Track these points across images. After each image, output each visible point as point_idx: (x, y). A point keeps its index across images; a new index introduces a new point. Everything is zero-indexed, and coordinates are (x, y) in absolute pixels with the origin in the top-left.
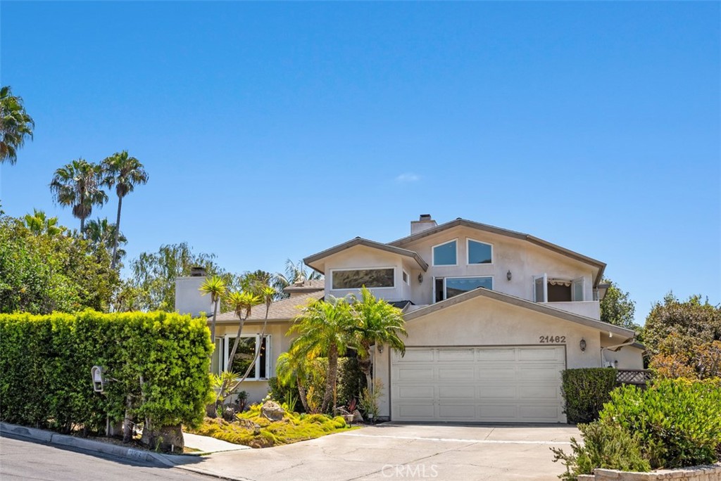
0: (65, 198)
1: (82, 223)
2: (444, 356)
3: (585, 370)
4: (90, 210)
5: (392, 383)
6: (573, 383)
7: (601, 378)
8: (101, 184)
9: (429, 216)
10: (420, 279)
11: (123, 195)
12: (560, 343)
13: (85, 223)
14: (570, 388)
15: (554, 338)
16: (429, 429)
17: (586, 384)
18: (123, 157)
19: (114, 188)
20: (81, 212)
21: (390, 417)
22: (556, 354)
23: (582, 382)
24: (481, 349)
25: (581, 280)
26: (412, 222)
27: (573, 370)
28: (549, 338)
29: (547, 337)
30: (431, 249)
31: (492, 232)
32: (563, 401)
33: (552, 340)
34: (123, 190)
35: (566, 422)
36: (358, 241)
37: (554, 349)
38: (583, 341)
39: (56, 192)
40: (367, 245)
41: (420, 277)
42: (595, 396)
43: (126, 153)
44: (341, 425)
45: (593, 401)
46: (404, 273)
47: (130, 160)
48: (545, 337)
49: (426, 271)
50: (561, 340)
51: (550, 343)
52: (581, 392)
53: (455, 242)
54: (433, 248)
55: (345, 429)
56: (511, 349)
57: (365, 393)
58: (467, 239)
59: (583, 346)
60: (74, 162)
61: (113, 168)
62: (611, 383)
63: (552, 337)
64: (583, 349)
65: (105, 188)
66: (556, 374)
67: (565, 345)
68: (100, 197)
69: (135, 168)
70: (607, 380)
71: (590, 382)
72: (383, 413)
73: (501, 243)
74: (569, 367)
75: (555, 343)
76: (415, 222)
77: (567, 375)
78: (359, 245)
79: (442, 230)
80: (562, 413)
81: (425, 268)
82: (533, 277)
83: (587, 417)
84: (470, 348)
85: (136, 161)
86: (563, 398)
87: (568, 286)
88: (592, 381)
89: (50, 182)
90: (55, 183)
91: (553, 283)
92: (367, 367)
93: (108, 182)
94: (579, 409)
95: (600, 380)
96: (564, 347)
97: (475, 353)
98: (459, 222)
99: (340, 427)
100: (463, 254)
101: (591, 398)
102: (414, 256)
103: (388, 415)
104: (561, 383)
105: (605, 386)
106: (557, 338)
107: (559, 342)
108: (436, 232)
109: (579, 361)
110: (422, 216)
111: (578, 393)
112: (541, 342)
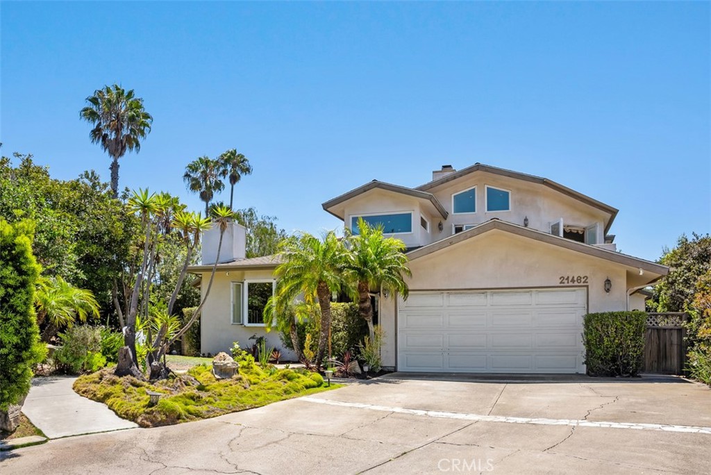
0: (195, 186)
1: (207, 205)
2: (456, 300)
3: (612, 314)
4: (212, 195)
5: (398, 332)
6: (597, 330)
7: (629, 323)
8: (220, 175)
9: (450, 166)
10: (440, 227)
11: (234, 183)
12: (582, 284)
13: (209, 206)
14: (594, 334)
15: (575, 279)
16: (426, 389)
17: (612, 330)
18: (233, 154)
19: (228, 177)
20: (206, 197)
21: (395, 368)
22: (575, 298)
23: (607, 328)
24: (495, 293)
25: (595, 227)
26: (434, 172)
27: (597, 314)
28: (570, 279)
29: (568, 277)
30: (451, 197)
31: (509, 176)
32: (584, 348)
33: (573, 281)
34: (234, 179)
35: (585, 373)
36: (376, 184)
37: (574, 291)
38: (608, 282)
39: (187, 182)
40: (384, 188)
41: (440, 224)
42: (621, 344)
43: (235, 151)
44: (315, 383)
45: (619, 349)
46: (422, 218)
47: (239, 156)
48: (566, 277)
49: (446, 219)
50: (583, 280)
51: (571, 284)
52: (605, 339)
53: (474, 189)
54: (453, 196)
55: (322, 388)
56: (528, 292)
57: (366, 341)
58: (486, 186)
59: (608, 286)
60: (200, 159)
61: (227, 162)
62: (640, 328)
63: (573, 277)
64: (608, 291)
65: (221, 178)
66: (578, 319)
67: (587, 286)
68: (218, 185)
69: (243, 162)
70: (637, 326)
71: (616, 328)
72: (388, 361)
73: (519, 190)
74: (592, 311)
75: (576, 284)
76: (436, 172)
77: (589, 319)
78: (376, 188)
79: (461, 176)
80: (583, 363)
81: (445, 215)
82: (549, 223)
83: (610, 368)
84: (483, 290)
85: (242, 156)
86: (584, 347)
87: (581, 233)
88: (619, 327)
89: (183, 175)
90: (187, 175)
91: (568, 230)
92: (367, 313)
93: (224, 173)
94: (602, 360)
95: (628, 326)
96: (585, 288)
97: (489, 296)
98: (478, 167)
99: (314, 387)
100: (481, 201)
101: (617, 347)
102: (430, 198)
103: (394, 365)
104: (582, 329)
105: (634, 332)
106: (579, 279)
107: (580, 283)
108: (455, 178)
109: (604, 304)
110: (444, 167)
111: (601, 340)
112: (561, 283)
